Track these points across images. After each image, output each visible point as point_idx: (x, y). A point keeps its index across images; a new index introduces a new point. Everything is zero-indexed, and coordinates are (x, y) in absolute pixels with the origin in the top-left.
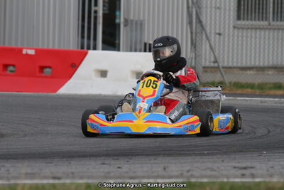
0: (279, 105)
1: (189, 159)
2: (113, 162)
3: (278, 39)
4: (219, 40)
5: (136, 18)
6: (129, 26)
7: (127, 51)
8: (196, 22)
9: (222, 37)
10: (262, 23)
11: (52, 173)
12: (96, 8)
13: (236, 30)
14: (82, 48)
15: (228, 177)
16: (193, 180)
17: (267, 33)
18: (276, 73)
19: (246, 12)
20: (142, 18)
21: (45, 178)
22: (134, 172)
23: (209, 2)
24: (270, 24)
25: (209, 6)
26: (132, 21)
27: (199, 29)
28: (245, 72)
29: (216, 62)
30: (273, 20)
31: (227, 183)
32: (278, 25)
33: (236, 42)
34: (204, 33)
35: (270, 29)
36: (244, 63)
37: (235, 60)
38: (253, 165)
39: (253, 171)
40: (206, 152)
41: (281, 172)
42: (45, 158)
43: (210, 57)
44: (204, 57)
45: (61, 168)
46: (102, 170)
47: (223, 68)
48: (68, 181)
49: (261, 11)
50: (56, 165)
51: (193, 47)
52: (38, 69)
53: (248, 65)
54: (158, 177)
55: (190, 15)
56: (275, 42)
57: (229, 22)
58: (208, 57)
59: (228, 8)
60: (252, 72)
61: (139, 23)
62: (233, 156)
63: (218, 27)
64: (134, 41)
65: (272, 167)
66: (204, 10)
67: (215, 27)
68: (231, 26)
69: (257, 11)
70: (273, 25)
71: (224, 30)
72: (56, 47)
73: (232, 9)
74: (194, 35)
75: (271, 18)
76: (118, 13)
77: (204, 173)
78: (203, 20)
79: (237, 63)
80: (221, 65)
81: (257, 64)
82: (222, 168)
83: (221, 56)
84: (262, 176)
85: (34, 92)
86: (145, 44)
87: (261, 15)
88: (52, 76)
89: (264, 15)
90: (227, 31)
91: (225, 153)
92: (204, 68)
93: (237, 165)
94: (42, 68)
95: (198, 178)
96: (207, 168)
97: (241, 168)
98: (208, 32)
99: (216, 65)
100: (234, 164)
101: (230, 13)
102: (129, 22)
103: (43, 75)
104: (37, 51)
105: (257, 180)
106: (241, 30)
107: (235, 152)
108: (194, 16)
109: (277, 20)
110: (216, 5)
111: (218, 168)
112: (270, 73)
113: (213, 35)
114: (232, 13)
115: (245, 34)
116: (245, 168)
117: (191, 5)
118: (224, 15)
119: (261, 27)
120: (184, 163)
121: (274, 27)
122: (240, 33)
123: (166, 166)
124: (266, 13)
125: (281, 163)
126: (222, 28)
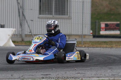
1: (22, 72)
8: (22, 15)
9: (33, 22)
10: (50, 16)
13: (39, 19)
19: (43, 11)
23: (27, 7)
24: (53, 17)
25: (27, 9)
27: (23, 18)
29: (30, 32)
30: (55, 15)
32: (57, 17)
34: (25, 20)
37: (39, 31)
38: (50, 74)
39: (50, 76)
40: (29, 69)
44: (25, 30)
51: (21, 26)
54: (9, 79)
55: (19, 12)
57: (36, 15)
58: (27, 30)
59: (35, 9)
63: (31, 17)
65: (58, 74)
66: (25, 11)
68: (37, 17)
74: (21, 21)
75: (54, 14)
77: (29, 77)
78: (25, 14)
80: (33, 34)
82: (37, 75)
83: (33, 30)
87: (49, 12)
89: (51, 13)
90: (35, 19)
91: (37, 69)
92: (25, 35)
93: (43, 74)
96: (30, 75)
97: (45, 75)
98: (27, 20)
99: (31, 33)
100: (42, 74)
107: (41, 69)
108: (21, 13)
109: (56, 15)
110: (30, 8)
111: (35, 75)
113: (29, 21)
114: (37, 11)
116: (47, 75)
117: (19, 8)
118: (34, 12)
119: (50, 18)
120: (20, 73)
121: (55, 18)
122: (41, 20)
123: (12, 74)
124: (52, 11)
125: (62, 73)
126: (33, 18)
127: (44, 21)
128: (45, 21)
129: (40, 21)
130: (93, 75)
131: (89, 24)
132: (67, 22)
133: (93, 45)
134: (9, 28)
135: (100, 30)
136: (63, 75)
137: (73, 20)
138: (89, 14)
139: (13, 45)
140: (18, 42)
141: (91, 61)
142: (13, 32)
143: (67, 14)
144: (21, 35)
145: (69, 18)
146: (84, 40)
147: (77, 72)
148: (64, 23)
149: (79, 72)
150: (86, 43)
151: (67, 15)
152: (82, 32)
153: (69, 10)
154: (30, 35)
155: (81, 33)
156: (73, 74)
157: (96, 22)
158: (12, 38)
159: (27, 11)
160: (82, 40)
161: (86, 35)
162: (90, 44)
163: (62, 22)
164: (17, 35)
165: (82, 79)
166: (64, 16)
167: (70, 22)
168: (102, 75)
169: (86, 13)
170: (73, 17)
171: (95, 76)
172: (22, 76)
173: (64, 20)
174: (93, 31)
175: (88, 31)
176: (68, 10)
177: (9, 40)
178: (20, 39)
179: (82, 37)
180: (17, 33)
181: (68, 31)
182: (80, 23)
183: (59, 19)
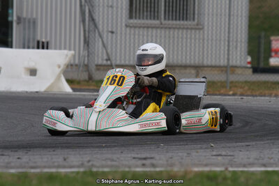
1: (88, 151)
2: (12, 153)
4: (112, 39)
5: (29, 16)
6: (21, 25)
7: (19, 48)
8: (89, 20)
9: (114, 35)
10: (154, 22)
13: (128, 29)
15: (130, 167)
16: (94, 170)
17: (159, 32)
19: (138, 11)
20: (34, 16)
22: (35, 162)
24: (161, 24)
25: (101, 5)
26: (25, 19)
27: (92, 27)
29: (108, 59)
30: (165, 19)
31: (128, 172)
32: (169, 24)
34: (97, 31)
35: (162, 28)
37: (127, 58)
38: (152, 156)
40: (104, 145)
41: (180, 162)
43: (102, 55)
44: (96, 54)
49: (153, 10)
51: (86, 45)
54: (59, 167)
55: (83, 13)
57: (122, 20)
58: (100, 55)
59: (120, 7)
61: (31, 22)
62: (131, 148)
63: (110, 25)
64: (26, 39)
65: (171, 158)
66: (97, 9)
67: (108, 25)
68: (124, 25)
70: (165, 24)
71: (117, 28)
73: (124, 7)
74: (87, 33)
75: (163, 17)
76: (10, 11)
77: (104, 163)
78: (96, 18)
80: (113, 64)
82: (122, 159)
83: (114, 54)
84: (162, 166)
86: (38, 42)
87: (152, 13)
89: (156, 14)
90: (119, 28)
91: (123, 146)
92: (97, 65)
93: (136, 156)
95: (98, 167)
96: (107, 159)
97: (140, 159)
98: (101, 30)
99: (109, 62)
100: (133, 156)
101: (122, 12)
102: (22, 20)
105: (158, 169)
106: (133, 28)
108: (87, 15)
109: (169, 19)
110: (108, 3)
111: (118, 158)
113: (105, 33)
114: (124, 11)
116: (145, 159)
117: (83, 3)
118: (117, 12)
119: (153, 26)
120: (83, 154)
121: (166, 26)
122: (132, 32)
123: (66, 157)
124: (158, 12)
125: (180, 154)
126: (114, 25)
127: (139, 32)
128: (141, 33)
129: (130, 35)
130: (251, 160)
131: (243, 40)
132: (193, 36)
133: (253, 90)
134: (60, 49)
135: (270, 56)
136: (182, 159)
137: (206, 32)
138: (244, 18)
139: (67, 89)
140: (79, 82)
141: (247, 128)
142: (67, 59)
143: (192, 16)
144: (87, 66)
145: (197, 27)
146: (233, 78)
147: (214, 153)
148: (186, 38)
149: (219, 153)
150: (236, 86)
151: (194, 20)
152: (228, 60)
153: (199, 8)
154: (108, 66)
155: (224, 61)
156: (205, 156)
157: (259, 37)
158: (65, 73)
159: (101, 9)
160: (227, 78)
161: (236, 67)
162: (246, 88)
163: (180, 36)
164: (76, 65)
165: (226, 169)
166: (186, 22)
167: (199, 36)
168: (272, 161)
169: (237, 16)
170: (206, 23)
171: (256, 161)
172: (89, 161)
173: (185, 31)
174: (252, 58)
175: (241, 57)
176: (196, 8)
177: (58, 78)
178: (84, 76)
179: (226, 72)
180: (77, 62)
181: (194, 58)
182: (223, 39)
183: (174, 28)
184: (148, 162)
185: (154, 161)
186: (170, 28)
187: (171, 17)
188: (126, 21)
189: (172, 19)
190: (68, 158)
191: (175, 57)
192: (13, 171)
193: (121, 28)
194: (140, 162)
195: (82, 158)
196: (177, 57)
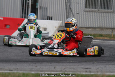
0: (101, 43)
1: (65, 64)
2: (33, 64)
3: (101, 16)
5: (45, 6)
6: (41, 10)
7: (40, 19)
8: (69, 8)
9: (79, 15)
10: (95, 9)
11: (9, 68)
12: (28, 2)
13: (85, 12)
14: (22, 17)
15: (80, 72)
16: (66, 73)
17: (97, 14)
18: (100, 30)
19: (89, 5)
20: (47, 6)
21: (6, 70)
22: (42, 69)
23: (74, 1)
24: (98, 10)
26: (43, 7)
27: (70, 11)
28: (88, 29)
32: (101, 11)
33: (84, 17)
34: (72, 13)
35: (98, 12)
36: (88, 25)
38: (90, 67)
39: (90, 70)
40: (71, 62)
41: (101, 71)
42: (6, 62)
45: (13, 66)
46: (29, 67)
47: (79, 27)
48: (15, 72)
49: (95, 5)
50: (10, 65)
52: (4, 26)
53: (89, 26)
54: (52, 71)
55: (66, 6)
56: (100, 18)
57: (82, 9)
59: (82, 3)
60: (91, 29)
61: (45, 8)
62: (82, 63)
63: (77, 11)
64: (43, 15)
65: (98, 68)
66: (72, 4)
67: (76, 11)
68: (83, 11)
69: (93, 5)
70: (100, 11)
72: (12, 17)
73: (83, 3)
74: (68, 13)
75: (99, 8)
76: (37, 4)
77: (70, 70)
78: (72, 7)
79: (85, 25)
81: (93, 26)
82: (78, 68)
84: (94, 72)
85: (2, 35)
86: (48, 17)
88: (10, 29)
89: (96, 7)
90: (81, 12)
91: (79, 62)
93: (84, 67)
94: (6, 25)
95: (68, 72)
96: (72, 68)
101: (82, 5)
103: (6, 28)
104: (4, 18)
105: (92, 73)
106: (87, 12)
108: (68, 6)
110: (77, 1)
111: (76, 68)
112: (98, 30)
113: (75, 14)
114: (83, 5)
115: (88, 14)
116: (87, 68)
117: (67, 2)
118: (80, 6)
120: (62, 66)
125: (102, 67)
126: (79, 11)
128: (90, 14)
129: (85, 15)
132: (111, 16)
134: (57, 20)
136: (102, 69)
142: (59, 24)
143: (111, 8)
145: (113, 12)
153: (114, 4)
156: (112, 68)
158: (58, 30)
159: (74, 4)
163: (106, 16)
164: (63, 27)
166: (108, 10)
177: (55, 32)
180: (63, 25)
181: (111, 25)
183: (104, 12)
184: (88, 70)
185: (91, 70)
186: (102, 12)
187: (102, 8)
188: (84, 9)
189: (103, 9)
190: (56, 67)
191: (102, 24)
192: (33, 72)
193: (82, 12)
194: (85, 70)
195: (62, 67)
196: (103, 24)
